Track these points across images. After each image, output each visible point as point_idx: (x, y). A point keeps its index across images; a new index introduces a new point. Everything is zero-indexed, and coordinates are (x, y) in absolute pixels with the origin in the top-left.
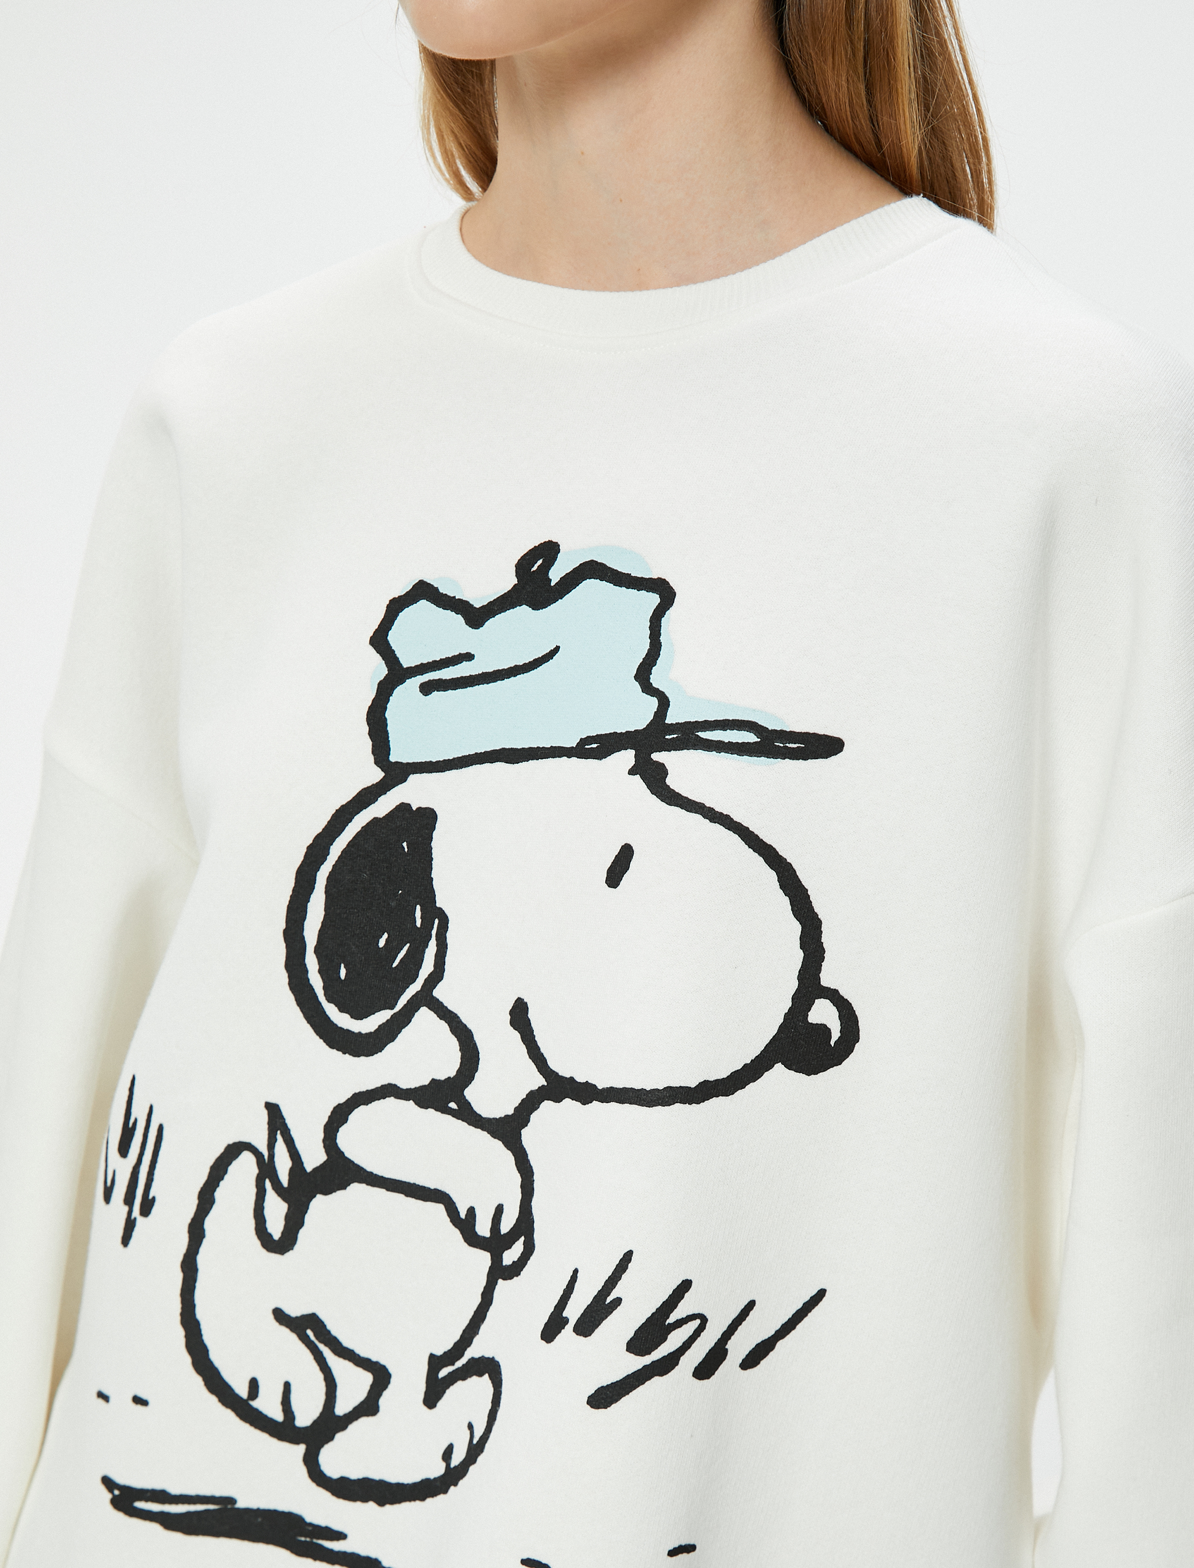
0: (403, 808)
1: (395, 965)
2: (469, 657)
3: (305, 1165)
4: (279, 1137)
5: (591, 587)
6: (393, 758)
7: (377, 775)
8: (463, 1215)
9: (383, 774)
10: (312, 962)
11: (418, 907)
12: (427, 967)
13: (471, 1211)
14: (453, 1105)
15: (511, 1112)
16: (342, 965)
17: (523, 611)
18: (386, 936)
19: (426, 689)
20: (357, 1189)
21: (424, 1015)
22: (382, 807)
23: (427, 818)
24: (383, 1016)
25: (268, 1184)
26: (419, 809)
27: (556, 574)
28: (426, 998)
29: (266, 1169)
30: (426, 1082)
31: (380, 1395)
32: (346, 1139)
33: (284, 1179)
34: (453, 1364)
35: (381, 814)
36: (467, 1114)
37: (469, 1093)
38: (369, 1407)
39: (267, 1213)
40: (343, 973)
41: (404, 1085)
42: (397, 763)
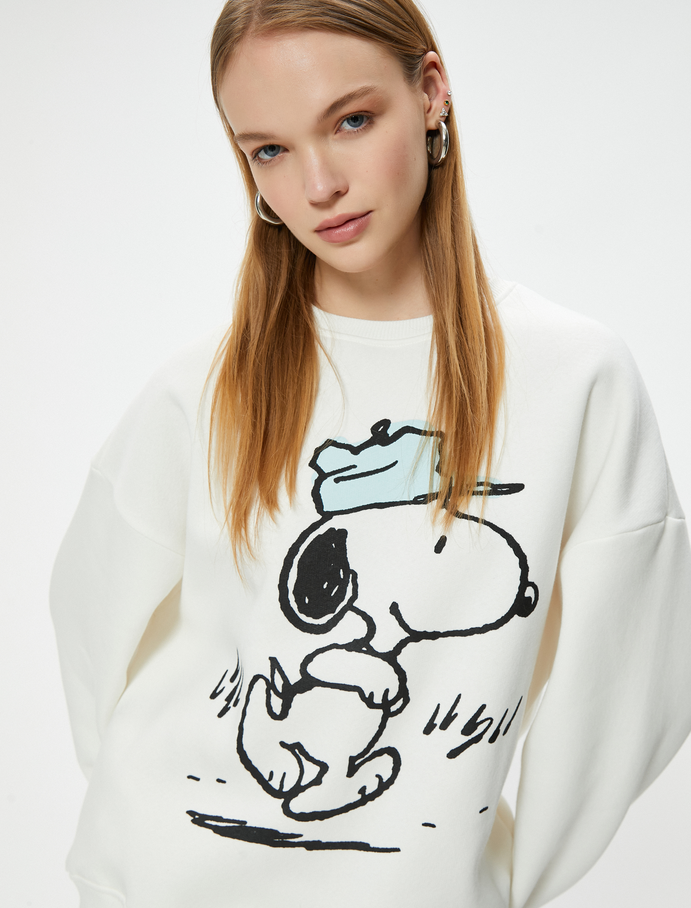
0: (332, 530)
1: (332, 595)
2: (354, 466)
3: (290, 682)
4: (276, 671)
5: (407, 436)
6: (325, 510)
7: (319, 517)
8: (367, 696)
9: (321, 517)
10: (291, 597)
11: (341, 570)
12: (349, 594)
13: (372, 694)
14: (364, 649)
15: (392, 649)
16: (306, 598)
17: (377, 448)
18: (326, 583)
19: (337, 480)
20: (317, 690)
21: (350, 614)
22: (322, 530)
23: (343, 533)
24: (329, 616)
25: (272, 692)
26: (339, 530)
27: (391, 432)
28: (350, 607)
29: (271, 686)
30: (351, 641)
31: (323, 776)
32: (311, 669)
33: (280, 689)
34: (364, 757)
35: (322, 533)
36: (372, 652)
37: (372, 643)
38: (317, 781)
39: (272, 704)
40: (307, 601)
41: (340, 643)
42: (327, 511)
